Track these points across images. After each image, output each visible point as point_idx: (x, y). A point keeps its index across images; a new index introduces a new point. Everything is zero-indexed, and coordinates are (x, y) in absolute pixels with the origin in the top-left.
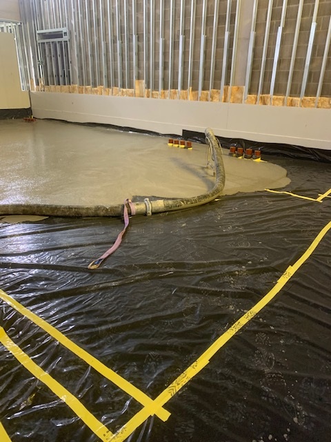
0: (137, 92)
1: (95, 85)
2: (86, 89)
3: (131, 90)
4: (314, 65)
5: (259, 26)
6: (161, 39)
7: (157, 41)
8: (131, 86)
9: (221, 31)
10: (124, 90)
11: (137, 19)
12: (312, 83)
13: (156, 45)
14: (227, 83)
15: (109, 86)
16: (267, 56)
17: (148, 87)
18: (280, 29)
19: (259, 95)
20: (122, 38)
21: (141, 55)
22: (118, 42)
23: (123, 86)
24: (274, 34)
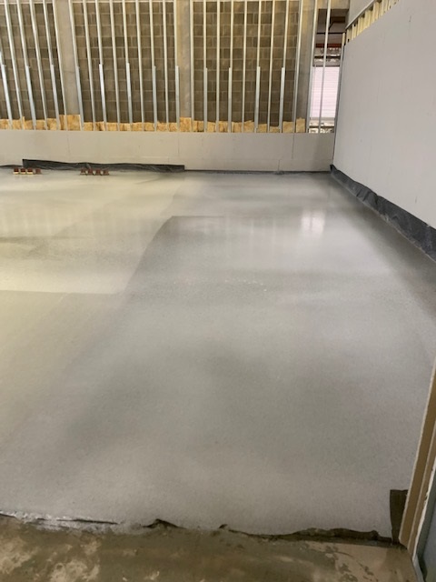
4: (135, 97)
5: (82, 61)
9: (45, 64)
14: (61, 112)
16: (94, 88)
18: (101, 66)
19: (94, 123)
24: (96, 69)
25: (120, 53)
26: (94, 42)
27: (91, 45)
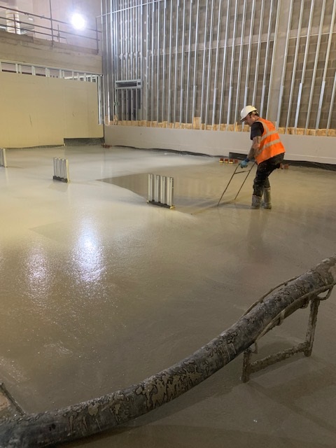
0: (194, 126)
1: (160, 121)
2: (153, 124)
3: (189, 125)
4: (325, 108)
5: (287, 82)
6: (215, 89)
7: (212, 90)
8: (190, 121)
9: (259, 85)
10: (184, 124)
11: (197, 75)
12: (323, 120)
13: (211, 93)
15: (172, 121)
16: (292, 102)
17: (203, 122)
18: (301, 85)
19: (287, 128)
20: (184, 87)
21: (198, 99)
22: (182, 90)
23: (183, 122)
24: (297, 87)
25: (319, 74)
26: (299, 66)
27: (297, 69)
